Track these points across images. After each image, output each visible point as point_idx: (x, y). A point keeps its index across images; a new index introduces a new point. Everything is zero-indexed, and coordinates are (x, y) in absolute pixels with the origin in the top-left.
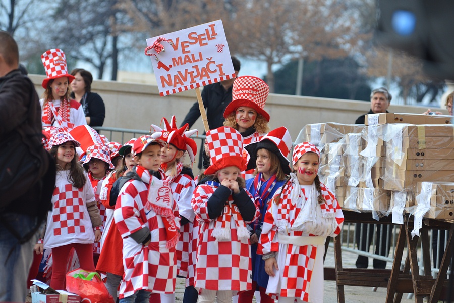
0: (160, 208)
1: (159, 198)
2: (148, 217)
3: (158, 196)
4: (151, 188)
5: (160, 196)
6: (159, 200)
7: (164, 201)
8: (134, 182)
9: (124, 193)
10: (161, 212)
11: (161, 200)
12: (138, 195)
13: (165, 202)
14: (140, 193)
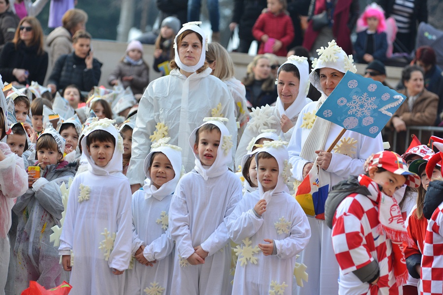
0: (394, 231)
1: (392, 219)
2: (377, 243)
3: (390, 217)
4: (382, 206)
5: (393, 215)
6: (392, 221)
7: (398, 223)
8: (359, 197)
9: (348, 214)
10: (396, 236)
11: (395, 222)
12: (365, 214)
13: (400, 224)
14: (367, 212)
